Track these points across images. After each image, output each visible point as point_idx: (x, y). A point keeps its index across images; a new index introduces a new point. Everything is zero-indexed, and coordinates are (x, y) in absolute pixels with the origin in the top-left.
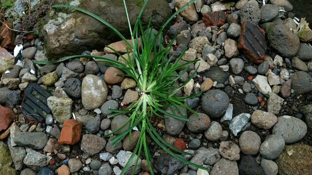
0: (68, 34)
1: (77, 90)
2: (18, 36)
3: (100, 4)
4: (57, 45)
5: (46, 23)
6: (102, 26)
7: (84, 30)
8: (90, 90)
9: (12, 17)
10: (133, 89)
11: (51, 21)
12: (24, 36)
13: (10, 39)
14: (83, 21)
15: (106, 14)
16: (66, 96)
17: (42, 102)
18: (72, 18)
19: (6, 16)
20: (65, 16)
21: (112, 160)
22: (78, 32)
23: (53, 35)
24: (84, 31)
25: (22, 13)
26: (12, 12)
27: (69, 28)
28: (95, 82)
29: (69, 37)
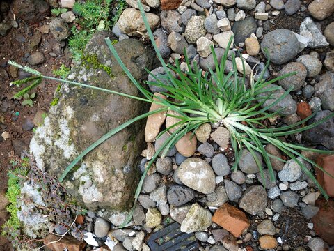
0: (114, 177)
1: (187, 194)
2: (73, 234)
3: (94, 122)
4: (120, 195)
5: (80, 197)
6: (124, 132)
7: (117, 155)
8: (199, 179)
9: (40, 231)
10: (213, 130)
11: (81, 191)
12: (77, 226)
13: (75, 246)
14: (105, 152)
15: (110, 120)
16: (186, 208)
17: (176, 237)
18: (93, 164)
19: (35, 237)
20: (81, 170)
21: (283, 187)
22: (117, 164)
23: (104, 196)
24: (120, 156)
25: (44, 219)
26: (33, 228)
27: (106, 173)
28: (192, 170)
29: (118, 178)
